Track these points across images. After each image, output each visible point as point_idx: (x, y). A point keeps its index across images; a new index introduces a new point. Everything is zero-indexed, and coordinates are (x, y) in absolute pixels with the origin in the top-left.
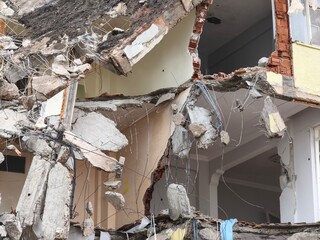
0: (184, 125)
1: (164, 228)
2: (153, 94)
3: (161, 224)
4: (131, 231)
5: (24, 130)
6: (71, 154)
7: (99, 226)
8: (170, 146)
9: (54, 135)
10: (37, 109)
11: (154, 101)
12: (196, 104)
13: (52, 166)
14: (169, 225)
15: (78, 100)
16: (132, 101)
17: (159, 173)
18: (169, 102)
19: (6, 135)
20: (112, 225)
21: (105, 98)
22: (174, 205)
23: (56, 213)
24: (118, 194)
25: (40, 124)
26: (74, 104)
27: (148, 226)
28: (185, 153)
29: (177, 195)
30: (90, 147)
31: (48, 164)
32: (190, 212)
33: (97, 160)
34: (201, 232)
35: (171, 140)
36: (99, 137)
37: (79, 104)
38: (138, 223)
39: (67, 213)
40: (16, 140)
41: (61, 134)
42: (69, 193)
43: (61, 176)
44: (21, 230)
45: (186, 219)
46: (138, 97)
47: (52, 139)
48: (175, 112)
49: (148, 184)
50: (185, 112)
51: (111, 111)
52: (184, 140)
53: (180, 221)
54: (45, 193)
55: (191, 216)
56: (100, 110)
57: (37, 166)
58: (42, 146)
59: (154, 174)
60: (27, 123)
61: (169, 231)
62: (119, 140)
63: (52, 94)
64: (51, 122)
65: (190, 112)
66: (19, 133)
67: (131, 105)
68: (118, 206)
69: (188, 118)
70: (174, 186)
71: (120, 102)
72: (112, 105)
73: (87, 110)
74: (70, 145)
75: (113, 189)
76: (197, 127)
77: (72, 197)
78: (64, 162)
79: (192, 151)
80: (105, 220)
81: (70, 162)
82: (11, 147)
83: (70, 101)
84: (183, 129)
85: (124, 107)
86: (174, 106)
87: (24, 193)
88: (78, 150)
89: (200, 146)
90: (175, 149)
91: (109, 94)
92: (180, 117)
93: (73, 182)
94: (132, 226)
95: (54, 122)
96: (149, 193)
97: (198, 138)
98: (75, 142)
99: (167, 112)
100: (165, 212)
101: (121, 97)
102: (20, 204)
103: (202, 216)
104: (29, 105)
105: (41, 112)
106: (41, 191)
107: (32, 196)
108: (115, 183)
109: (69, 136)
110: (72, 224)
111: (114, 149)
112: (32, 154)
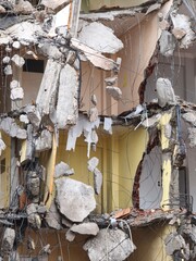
0: (169, 30)
1: (155, 114)
2: (143, 5)
3: (152, 110)
4: (128, 116)
5: (40, 39)
6: (77, 56)
7: (105, 114)
8: (158, 48)
9: (63, 42)
10: (49, 21)
11: (144, 11)
12: (178, 12)
13: (63, 67)
14: (158, 111)
15: (82, 12)
16: (126, 12)
17: (150, 70)
18: (156, 11)
19: (25, 44)
20: (115, 113)
21: (105, 10)
22: (162, 95)
23: (67, 104)
24: (116, 88)
25: (52, 33)
26: (79, 16)
27: (141, 113)
28: (170, 52)
30: (92, 51)
31: (59, 66)
33: (98, 61)
34: (184, 116)
35: (158, 42)
36: (99, 42)
37: (84, 16)
38: (134, 110)
39: (76, 104)
40: (34, 47)
41: (68, 41)
42: (77, 88)
43: (69, 75)
44: (40, 118)
45: (172, 106)
46: (131, 8)
47: (62, 45)
48: (161, 20)
49: (143, 79)
50: (169, 19)
51: (109, 20)
52: (169, 42)
53: (167, 108)
54: (58, 89)
56: (100, 20)
57: (51, 67)
58: (54, 51)
59: (146, 71)
60: (42, 33)
61: (159, 116)
62: (118, 44)
63: (59, 8)
64: (61, 32)
65: (173, 19)
66: (36, 41)
67: (126, 15)
68: (117, 97)
69: (172, 25)
70: (161, 79)
71: (116, 13)
72: (110, 16)
73: (89, 21)
74: (76, 50)
75: (112, 84)
76: (179, 31)
77: (79, 91)
78: (72, 64)
79: (176, 50)
80: (109, 107)
81: (77, 63)
82: (29, 52)
83: (75, 14)
84: (168, 33)
85: (120, 17)
86: (160, 14)
87: (42, 89)
88: (82, 53)
89: (182, 47)
90: (162, 50)
91: (108, 6)
92: (165, 24)
93: (80, 80)
94: (130, 112)
95: (63, 31)
96: (143, 86)
97: (180, 40)
98: (80, 47)
99: (156, 19)
100: (155, 101)
101: (118, 8)
102: (39, 97)
103: (185, 103)
104: (42, 19)
105: (53, 23)
106: (54, 89)
107: (48, 92)
108: (112, 80)
109: (75, 43)
110: (80, 112)
111: (112, 51)
112: (47, 58)
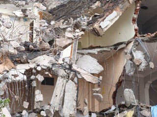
0: (131, 60)
1: (123, 111)
2: (115, 45)
3: (121, 109)
4: (107, 112)
5: (53, 65)
6: (76, 75)
7: (91, 110)
8: (124, 70)
9: (67, 67)
10: (59, 54)
11: (115, 49)
12: (137, 49)
13: (67, 82)
14: (125, 109)
15: (78, 49)
16: (105, 49)
17: (119, 84)
18: (123, 49)
19: (44, 68)
20: (97, 109)
21: (92, 48)
22: (128, 99)
23: (70, 104)
24: (99, 95)
25: (60, 62)
26: (77, 51)
27: (115, 110)
28: (132, 73)
29: (129, 94)
30: (85, 72)
31: (65, 81)
32: (136, 102)
33: (89, 78)
34: (141, 112)
35: (125, 67)
36: (89, 67)
37: (79, 51)
38: (110, 108)
39: (75, 104)
40: (49, 70)
41: (70, 66)
42: (76, 94)
43: (71, 86)
44: (53, 113)
45: (134, 106)
46: (108, 47)
47: (67, 69)
48: (126, 54)
49: (114, 89)
50: (131, 53)
51: (95, 54)
52: (131, 67)
53: (130, 107)
54: (64, 95)
55: (136, 104)
56: (89, 54)
57: (60, 82)
58: (62, 72)
59: (117, 84)
60: (54, 61)
61: (126, 112)
62: (99, 68)
63: (66, 47)
64: (66, 61)
65: (134, 54)
66: (51, 66)
67: (104, 51)
68: (100, 100)
69: (133, 56)
70: (127, 90)
71: (99, 50)
72: (95, 51)
73: (83, 54)
74: (75, 71)
75: (97, 92)
76: (138, 61)
77: (77, 96)
78: (72, 79)
79: (136, 72)
80: (93, 107)
81: (76, 80)
82: (47, 73)
83: (75, 50)
84: (131, 62)
85: (101, 52)
86: (126, 51)
87: (54, 95)
88: (79, 73)
89: (139, 70)
90: (127, 72)
91: (94, 46)
92: (129, 56)
93: (78, 89)
94: (107, 110)
95: (67, 60)
96: (115, 94)
97: (138, 66)
98: (78, 70)
99: (122, 54)
100: (123, 103)
101: (99, 47)
102: (52, 100)
103: (141, 104)
104: (55, 53)
105: (61, 56)
106: (62, 95)
107: (58, 97)
108: (98, 89)
109: (74, 67)
110: (77, 109)
111: (97, 72)
112: (57, 76)
